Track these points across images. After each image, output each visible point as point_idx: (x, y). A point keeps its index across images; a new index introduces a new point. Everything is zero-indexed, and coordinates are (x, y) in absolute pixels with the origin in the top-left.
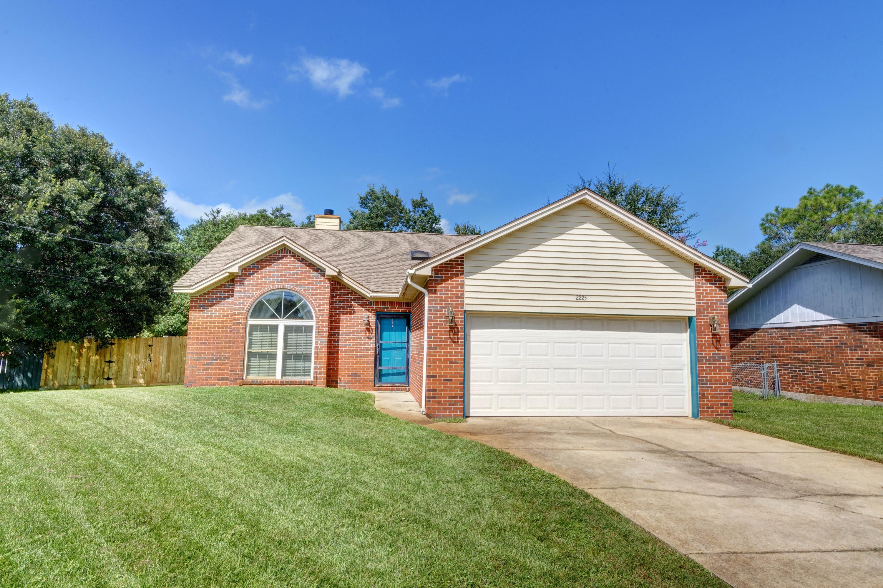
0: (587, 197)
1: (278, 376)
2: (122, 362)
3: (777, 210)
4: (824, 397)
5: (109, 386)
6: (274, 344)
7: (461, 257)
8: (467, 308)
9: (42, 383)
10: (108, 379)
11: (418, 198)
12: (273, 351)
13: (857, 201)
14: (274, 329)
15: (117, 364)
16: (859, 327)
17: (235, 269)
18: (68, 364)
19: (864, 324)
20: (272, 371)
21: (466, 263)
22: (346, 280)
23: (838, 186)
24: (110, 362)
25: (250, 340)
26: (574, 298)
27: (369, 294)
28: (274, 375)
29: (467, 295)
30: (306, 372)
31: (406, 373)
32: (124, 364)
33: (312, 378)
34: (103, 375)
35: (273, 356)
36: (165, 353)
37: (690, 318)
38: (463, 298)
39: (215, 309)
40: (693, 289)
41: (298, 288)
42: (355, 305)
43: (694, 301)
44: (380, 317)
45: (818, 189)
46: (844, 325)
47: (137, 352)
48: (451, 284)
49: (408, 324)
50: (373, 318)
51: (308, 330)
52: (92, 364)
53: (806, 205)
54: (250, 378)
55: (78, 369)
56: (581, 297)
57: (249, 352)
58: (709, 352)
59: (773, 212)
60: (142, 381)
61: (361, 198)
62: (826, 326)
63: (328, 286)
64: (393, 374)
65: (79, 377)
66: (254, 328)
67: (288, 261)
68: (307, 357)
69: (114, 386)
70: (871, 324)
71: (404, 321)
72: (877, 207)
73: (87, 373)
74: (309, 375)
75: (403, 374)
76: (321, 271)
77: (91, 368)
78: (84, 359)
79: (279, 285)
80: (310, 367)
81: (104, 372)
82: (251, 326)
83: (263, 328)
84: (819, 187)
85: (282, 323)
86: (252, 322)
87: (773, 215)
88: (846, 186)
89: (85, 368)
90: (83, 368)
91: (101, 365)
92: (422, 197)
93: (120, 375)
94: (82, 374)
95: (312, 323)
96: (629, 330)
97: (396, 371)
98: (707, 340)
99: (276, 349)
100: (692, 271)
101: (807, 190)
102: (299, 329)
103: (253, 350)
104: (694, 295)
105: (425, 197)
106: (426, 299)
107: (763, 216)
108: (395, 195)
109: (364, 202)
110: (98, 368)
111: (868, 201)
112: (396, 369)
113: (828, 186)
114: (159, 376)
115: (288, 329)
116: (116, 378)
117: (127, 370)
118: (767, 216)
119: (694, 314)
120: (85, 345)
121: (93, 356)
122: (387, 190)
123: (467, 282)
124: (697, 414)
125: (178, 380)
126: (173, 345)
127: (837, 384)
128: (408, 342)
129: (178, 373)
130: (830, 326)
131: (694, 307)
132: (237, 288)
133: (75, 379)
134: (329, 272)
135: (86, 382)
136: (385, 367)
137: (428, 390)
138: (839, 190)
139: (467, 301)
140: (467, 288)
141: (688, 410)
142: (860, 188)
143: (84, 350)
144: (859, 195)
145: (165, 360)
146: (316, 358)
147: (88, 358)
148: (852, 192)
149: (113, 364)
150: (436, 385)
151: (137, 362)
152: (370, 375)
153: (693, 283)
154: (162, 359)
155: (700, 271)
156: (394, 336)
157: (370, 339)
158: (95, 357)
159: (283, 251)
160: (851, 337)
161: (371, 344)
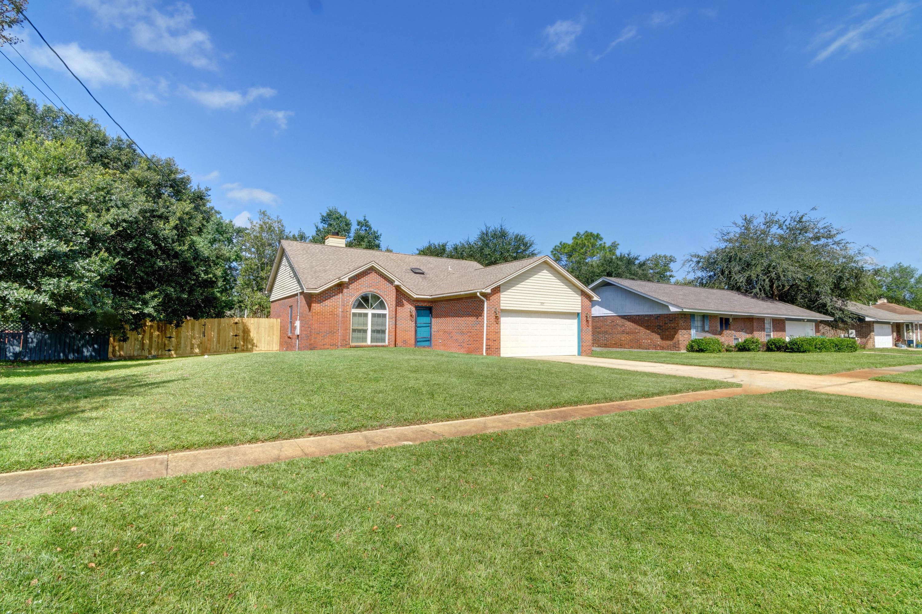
0: (547, 259)
1: (369, 342)
2: (180, 338)
3: (561, 244)
4: (606, 348)
5: (170, 357)
6: (366, 324)
7: (500, 286)
8: (502, 308)
9: (110, 355)
10: (169, 350)
12: (366, 328)
13: (600, 242)
14: (366, 315)
15: (177, 339)
16: (623, 317)
17: (346, 280)
19: (626, 316)
20: (364, 339)
22: (403, 288)
23: (591, 233)
24: (170, 337)
25: (353, 322)
26: (540, 304)
27: (416, 296)
28: (366, 341)
29: (501, 302)
30: (383, 340)
31: (429, 340)
32: (183, 339)
33: (387, 343)
34: (164, 348)
35: (365, 331)
36: (216, 330)
37: (578, 314)
39: (327, 302)
40: (580, 301)
41: (379, 292)
42: (405, 302)
43: (580, 306)
44: (418, 308)
45: (582, 233)
46: (618, 316)
47: (193, 329)
48: (495, 296)
49: (431, 313)
50: (413, 309)
51: (384, 316)
52: (154, 339)
53: (577, 243)
54: (354, 344)
55: (143, 344)
56: (542, 304)
57: (353, 329)
58: (585, 328)
59: (558, 244)
60: (197, 351)
61: (323, 216)
62: (610, 316)
63: (395, 291)
64: (424, 341)
65: (143, 349)
66: (354, 314)
67: (373, 275)
68: (384, 332)
69: (175, 356)
70: (629, 316)
71: (428, 312)
72: (609, 247)
73: (151, 346)
74: (385, 342)
75: (429, 341)
76: (391, 282)
77: (154, 343)
78: (147, 335)
79: (369, 290)
80: (385, 337)
81: (165, 344)
83: (360, 315)
84: (582, 232)
85: (370, 312)
86: (354, 311)
87: (559, 247)
88: (595, 233)
89: (148, 341)
90: (147, 341)
91: (162, 340)
92: (365, 220)
93: (180, 348)
94: (146, 347)
95: (386, 312)
96: (557, 318)
97: (424, 339)
98: (585, 322)
99: (367, 326)
100: (580, 293)
101: (576, 233)
102: (379, 315)
103: (355, 328)
104: (580, 304)
106: (486, 304)
107: (554, 247)
108: (344, 215)
109: (324, 220)
110: (160, 341)
111: (605, 243)
113: (586, 232)
114: (212, 348)
115: (374, 315)
116: (176, 350)
117: (185, 344)
118: (556, 247)
119: (580, 311)
120: (147, 324)
121: (155, 331)
122: (339, 211)
123: (501, 296)
124: (579, 355)
125: (226, 350)
126: (222, 324)
127: (613, 342)
128: (431, 323)
129: (227, 345)
130: (612, 316)
131: (580, 309)
132: (345, 290)
133: (140, 351)
134: (397, 283)
135: (150, 352)
136: (419, 335)
137: (487, 345)
138: (592, 235)
139: (501, 305)
140: (501, 299)
141: (576, 354)
142: (602, 235)
143: (146, 328)
144: (601, 239)
145: (216, 335)
146: (389, 332)
147: (151, 334)
148: (598, 237)
149: (173, 339)
150: (490, 343)
151: (193, 337)
152: (413, 341)
153: (580, 298)
154: (214, 334)
155: (583, 294)
156: (424, 320)
157: (413, 321)
158: (157, 333)
159: (372, 269)
160: (620, 321)
161: (413, 324)
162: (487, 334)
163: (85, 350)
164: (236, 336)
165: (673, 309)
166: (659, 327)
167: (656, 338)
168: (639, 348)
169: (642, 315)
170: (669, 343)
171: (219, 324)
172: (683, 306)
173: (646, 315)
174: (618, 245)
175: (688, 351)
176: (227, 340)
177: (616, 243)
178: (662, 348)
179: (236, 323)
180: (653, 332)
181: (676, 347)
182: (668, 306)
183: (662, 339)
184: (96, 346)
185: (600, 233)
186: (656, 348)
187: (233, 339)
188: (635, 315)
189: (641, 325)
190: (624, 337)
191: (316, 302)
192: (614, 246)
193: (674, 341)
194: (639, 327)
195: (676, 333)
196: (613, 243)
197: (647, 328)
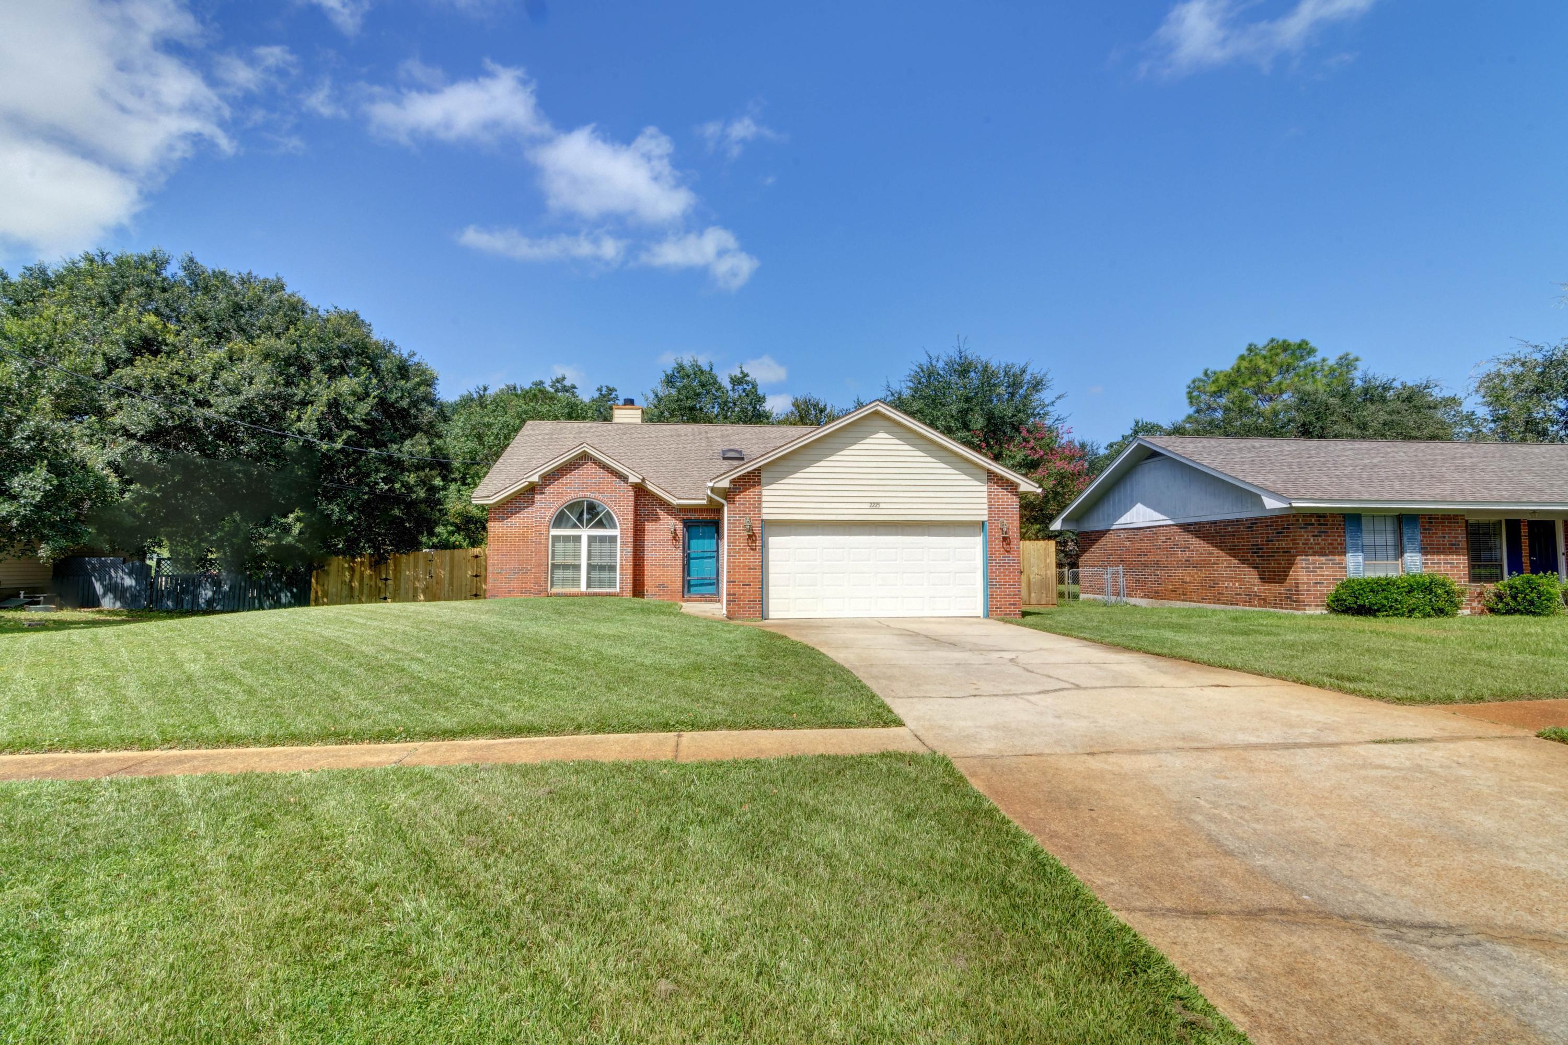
0: (879, 408)
1: (583, 588)
2: (400, 580)
3: (1206, 374)
4: (1160, 602)
6: (577, 555)
7: (759, 470)
8: (765, 517)
10: (385, 598)
11: (737, 373)
12: (577, 562)
13: (1309, 360)
14: (577, 539)
15: (394, 582)
16: (1186, 528)
17: (535, 479)
18: (340, 582)
19: (1189, 524)
20: (576, 581)
21: (763, 475)
22: (651, 487)
23: (1286, 342)
24: (386, 579)
25: (553, 551)
26: (868, 506)
27: (675, 502)
28: (579, 586)
29: (764, 505)
30: (612, 583)
31: (716, 583)
32: (402, 581)
33: (618, 589)
34: (379, 594)
35: (577, 567)
36: (448, 568)
37: (983, 522)
38: (760, 508)
39: (515, 520)
40: (985, 495)
41: (600, 497)
42: (661, 513)
43: (986, 506)
44: (689, 525)
45: (1260, 346)
46: (1176, 525)
47: (416, 566)
48: (750, 493)
49: (717, 532)
50: (680, 526)
51: (613, 539)
52: (366, 581)
54: (554, 590)
55: (351, 588)
56: (874, 505)
57: (552, 564)
58: (1000, 555)
59: (1201, 376)
60: (422, 595)
61: (667, 375)
62: (1163, 526)
63: (632, 493)
64: (701, 585)
66: (556, 539)
67: (589, 468)
68: (612, 568)
70: (1196, 523)
71: (713, 529)
72: (1333, 368)
73: (361, 592)
74: (615, 586)
75: (713, 584)
76: (624, 478)
77: (365, 587)
78: (357, 575)
79: (581, 494)
80: (615, 578)
81: (379, 590)
82: (553, 537)
83: (566, 539)
84: (1261, 342)
85: (585, 533)
86: (555, 532)
87: (1200, 380)
88: (1294, 340)
90: (357, 586)
91: (376, 581)
92: (742, 372)
93: (399, 590)
94: (356, 593)
95: (616, 532)
96: (923, 535)
97: (705, 581)
98: (998, 544)
99: (580, 560)
100: (985, 478)
101: (1246, 346)
102: (602, 539)
103: (555, 562)
104: (986, 501)
105: (746, 372)
106: (726, 509)
107: (1189, 382)
108: (708, 369)
109: (670, 381)
110: (373, 583)
111: (1324, 360)
112: (706, 579)
113: (1272, 340)
114: (442, 591)
115: (591, 539)
116: (394, 597)
117: (405, 586)
118: (1194, 382)
119: (985, 518)
120: (358, 560)
122: (699, 363)
123: (764, 492)
124: (987, 615)
126: (456, 559)
127: (1170, 587)
128: (717, 551)
130: (1166, 526)
131: (986, 512)
132: (538, 497)
134: (633, 479)
136: (694, 576)
137: (728, 594)
138: (1285, 347)
139: (764, 511)
140: (764, 499)
141: (980, 611)
142: (1313, 344)
143: (356, 566)
144: (1312, 352)
145: (447, 576)
146: (622, 569)
147: (362, 574)
148: (1304, 349)
149: (389, 582)
150: (738, 591)
151: (416, 578)
152: (678, 585)
153: (985, 488)
154: (443, 573)
155: (992, 477)
156: (699, 545)
157: (677, 548)
158: (368, 572)
159: (584, 458)
160: (1181, 538)
161: (679, 553)
162: (728, 572)
163: (283, 595)
164: (476, 576)
165: (1271, 504)
166: (1256, 549)
167: (1250, 576)
168: (1219, 601)
169: (1221, 521)
170: (1276, 588)
171: (452, 559)
172: (1292, 493)
173: (1229, 521)
174: (1357, 359)
175: (1333, 610)
176: (464, 584)
177: (1351, 357)
178: (1264, 602)
179: (477, 557)
180: (1243, 561)
181: (1293, 600)
182: (1259, 496)
183: (1263, 579)
184: (295, 590)
185: (1308, 339)
186: (1250, 603)
187: (472, 581)
188: (1208, 523)
189: (1220, 546)
190: (1192, 576)
191: (495, 520)
192: (1347, 363)
193: (1286, 585)
194: (1216, 552)
195: (1291, 564)
196: (1345, 357)
197: (1233, 551)
